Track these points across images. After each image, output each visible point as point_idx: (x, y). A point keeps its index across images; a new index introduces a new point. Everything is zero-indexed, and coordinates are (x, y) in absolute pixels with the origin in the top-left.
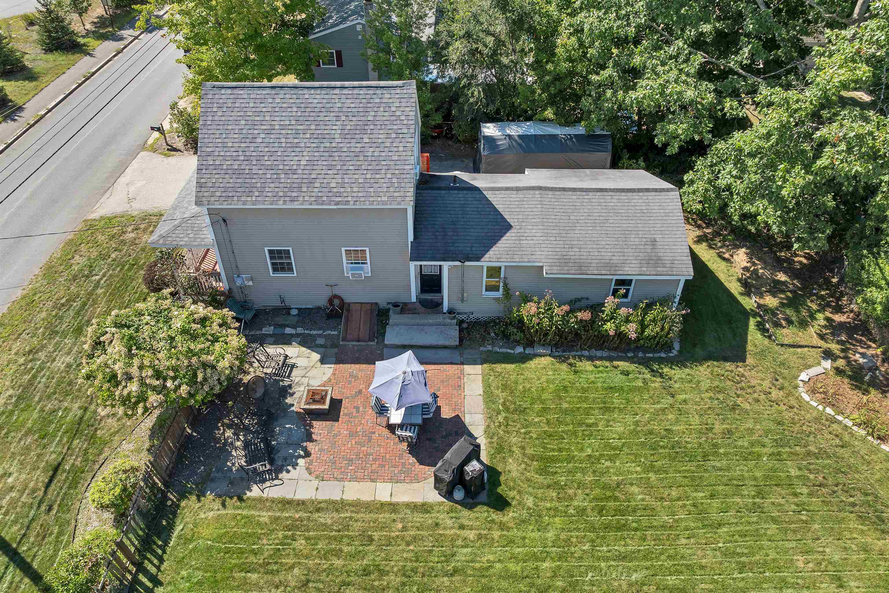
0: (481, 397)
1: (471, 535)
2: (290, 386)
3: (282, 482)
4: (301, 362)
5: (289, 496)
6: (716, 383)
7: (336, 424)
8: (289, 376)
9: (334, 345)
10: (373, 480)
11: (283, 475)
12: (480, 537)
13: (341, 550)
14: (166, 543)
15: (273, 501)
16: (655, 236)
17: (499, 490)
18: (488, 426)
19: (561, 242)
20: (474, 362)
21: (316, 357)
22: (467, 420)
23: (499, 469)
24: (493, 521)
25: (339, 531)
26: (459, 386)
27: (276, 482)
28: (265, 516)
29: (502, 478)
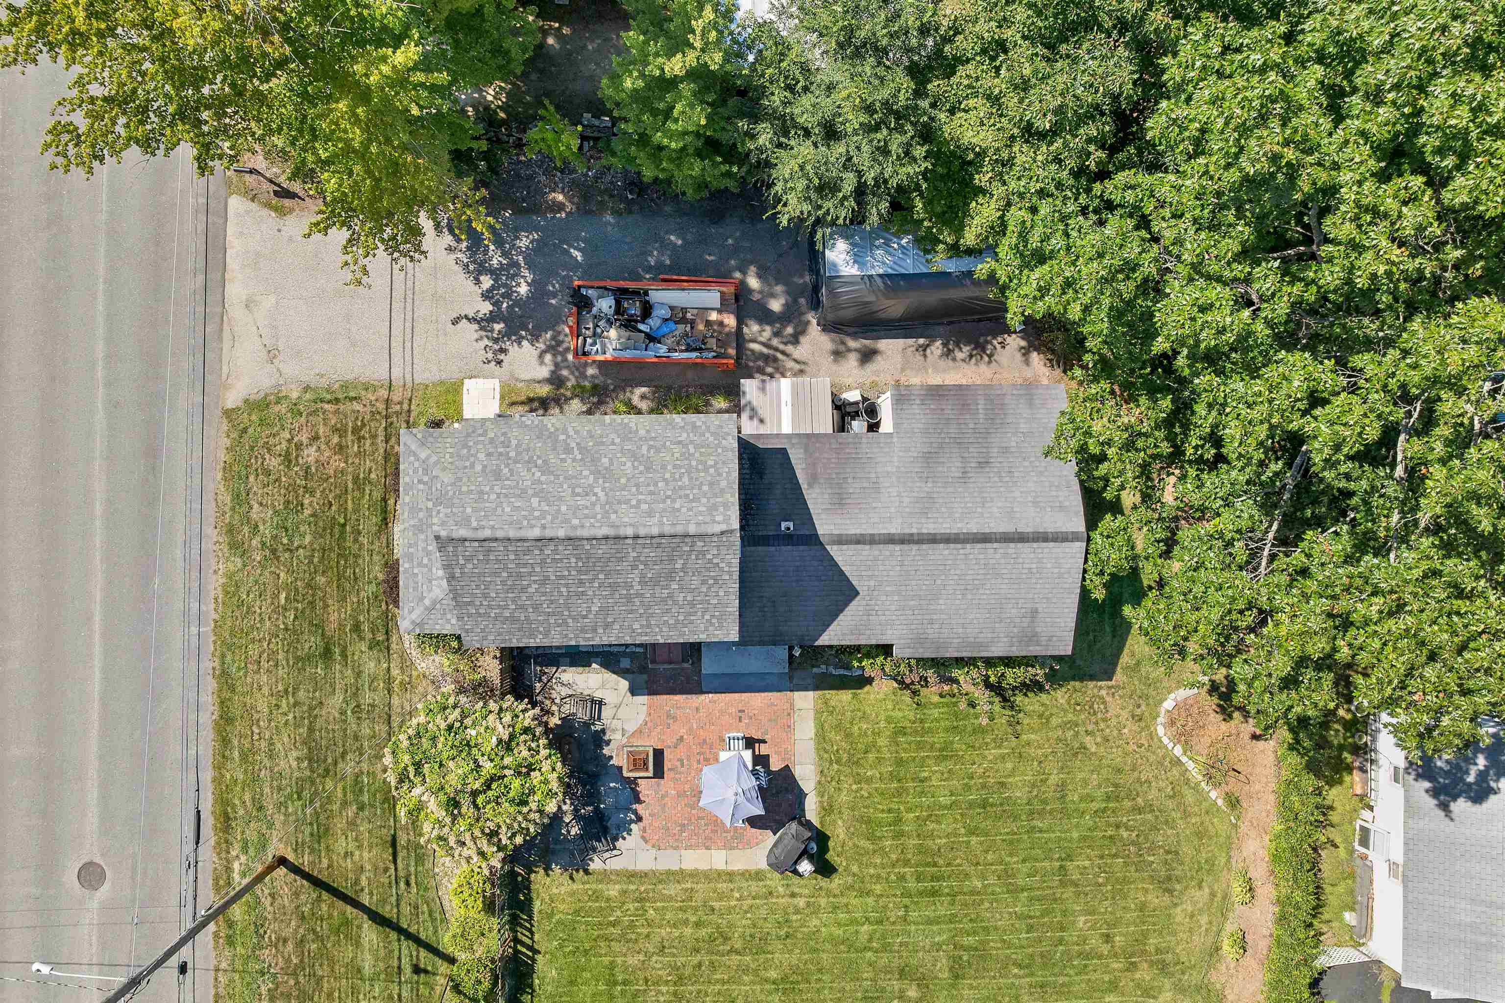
0: (812, 742)
1: (801, 902)
2: (603, 731)
3: (620, 852)
4: (610, 697)
5: (631, 867)
6: (1070, 716)
7: (662, 781)
8: (599, 718)
9: (643, 669)
10: (708, 848)
11: (620, 843)
12: (808, 904)
13: (687, 919)
14: (531, 918)
15: (618, 873)
16: (1037, 605)
17: (828, 856)
18: (819, 782)
19: (919, 617)
20: (806, 689)
21: (624, 684)
22: (798, 772)
23: (828, 833)
24: (821, 888)
25: (683, 901)
26: (789, 727)
27: (615, 852)
28: (613, 891)
29: (831, 844)
